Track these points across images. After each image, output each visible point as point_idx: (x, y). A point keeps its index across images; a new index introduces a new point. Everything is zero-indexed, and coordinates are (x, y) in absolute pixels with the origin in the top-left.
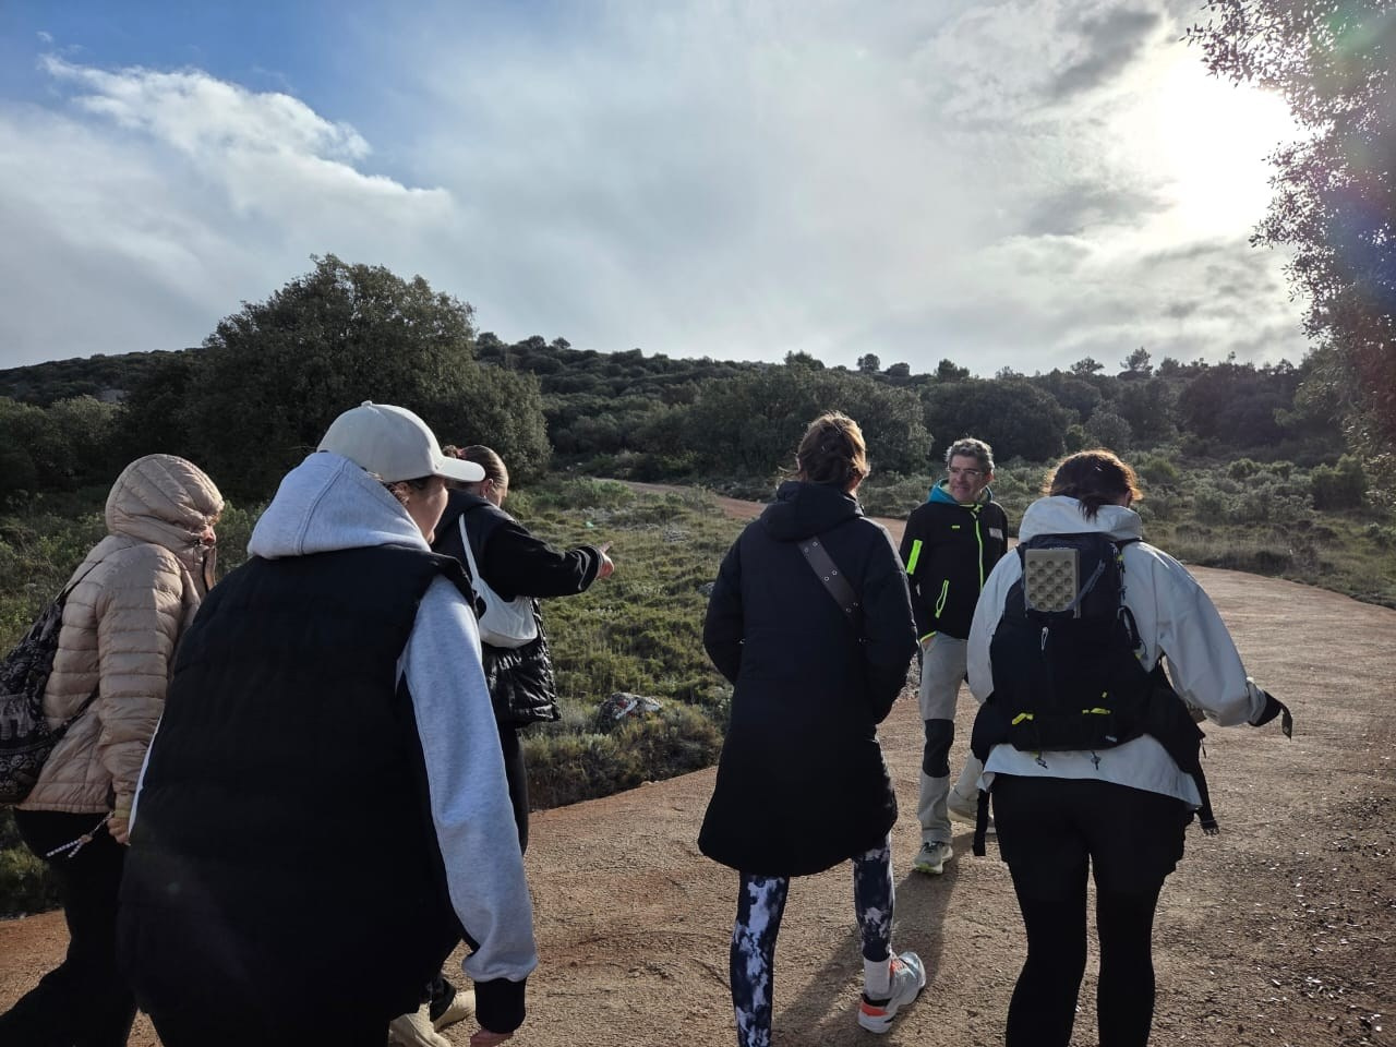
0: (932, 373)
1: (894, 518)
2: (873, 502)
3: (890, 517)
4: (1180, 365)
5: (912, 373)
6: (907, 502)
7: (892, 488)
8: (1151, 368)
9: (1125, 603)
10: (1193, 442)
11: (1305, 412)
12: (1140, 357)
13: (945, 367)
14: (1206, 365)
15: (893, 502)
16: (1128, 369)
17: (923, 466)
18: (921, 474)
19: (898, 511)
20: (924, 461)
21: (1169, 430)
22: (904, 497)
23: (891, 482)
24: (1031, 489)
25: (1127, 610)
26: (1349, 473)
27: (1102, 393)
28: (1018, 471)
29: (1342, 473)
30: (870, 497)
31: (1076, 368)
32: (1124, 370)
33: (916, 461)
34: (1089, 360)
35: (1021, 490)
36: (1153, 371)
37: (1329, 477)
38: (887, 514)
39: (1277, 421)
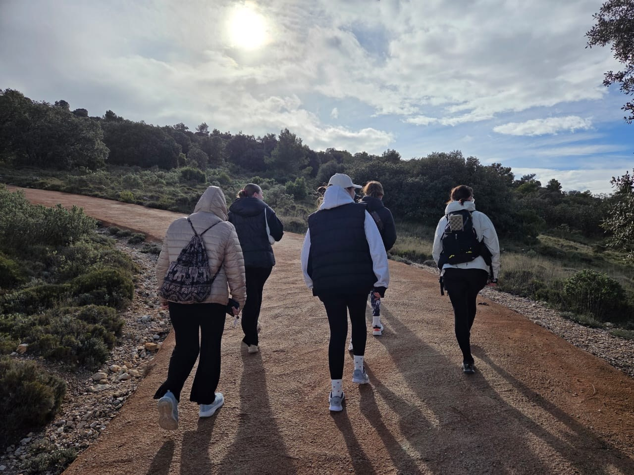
0: (101, 117)
1: (89, 195)
2: (73, 185)
3: (85, 195)
4: (220, 133)
5: (89, 115)
6: (97, 186)
7: (84, 177)
8: (209, 132)
9: (473, 227)
10: (234, 167)
11: (275, 159)
12: (204, 127)
13: (110, 114)
14: (231, 135)
15: (87, 185)
16: (199, 131)
17: (103, 165)
18: (103, 170)
19: (91, 191)
20: (103, 162)
21: (222, 161)
22: (94, 183)
23: (84, 173)
24: (167, 183)
25: (474, 229)
26: (300, 186)
27: (191, 140)
28: (159, 173)
29: (297, 185)
30: (70, 181)
31: (176, 127)
32: (197, 131)
33: (99, 162)
34: (182, 124)
35: (162, 183)
36: (209, 134)
37: (293, 186)
38: (84, 193)
39: (265, 161)
